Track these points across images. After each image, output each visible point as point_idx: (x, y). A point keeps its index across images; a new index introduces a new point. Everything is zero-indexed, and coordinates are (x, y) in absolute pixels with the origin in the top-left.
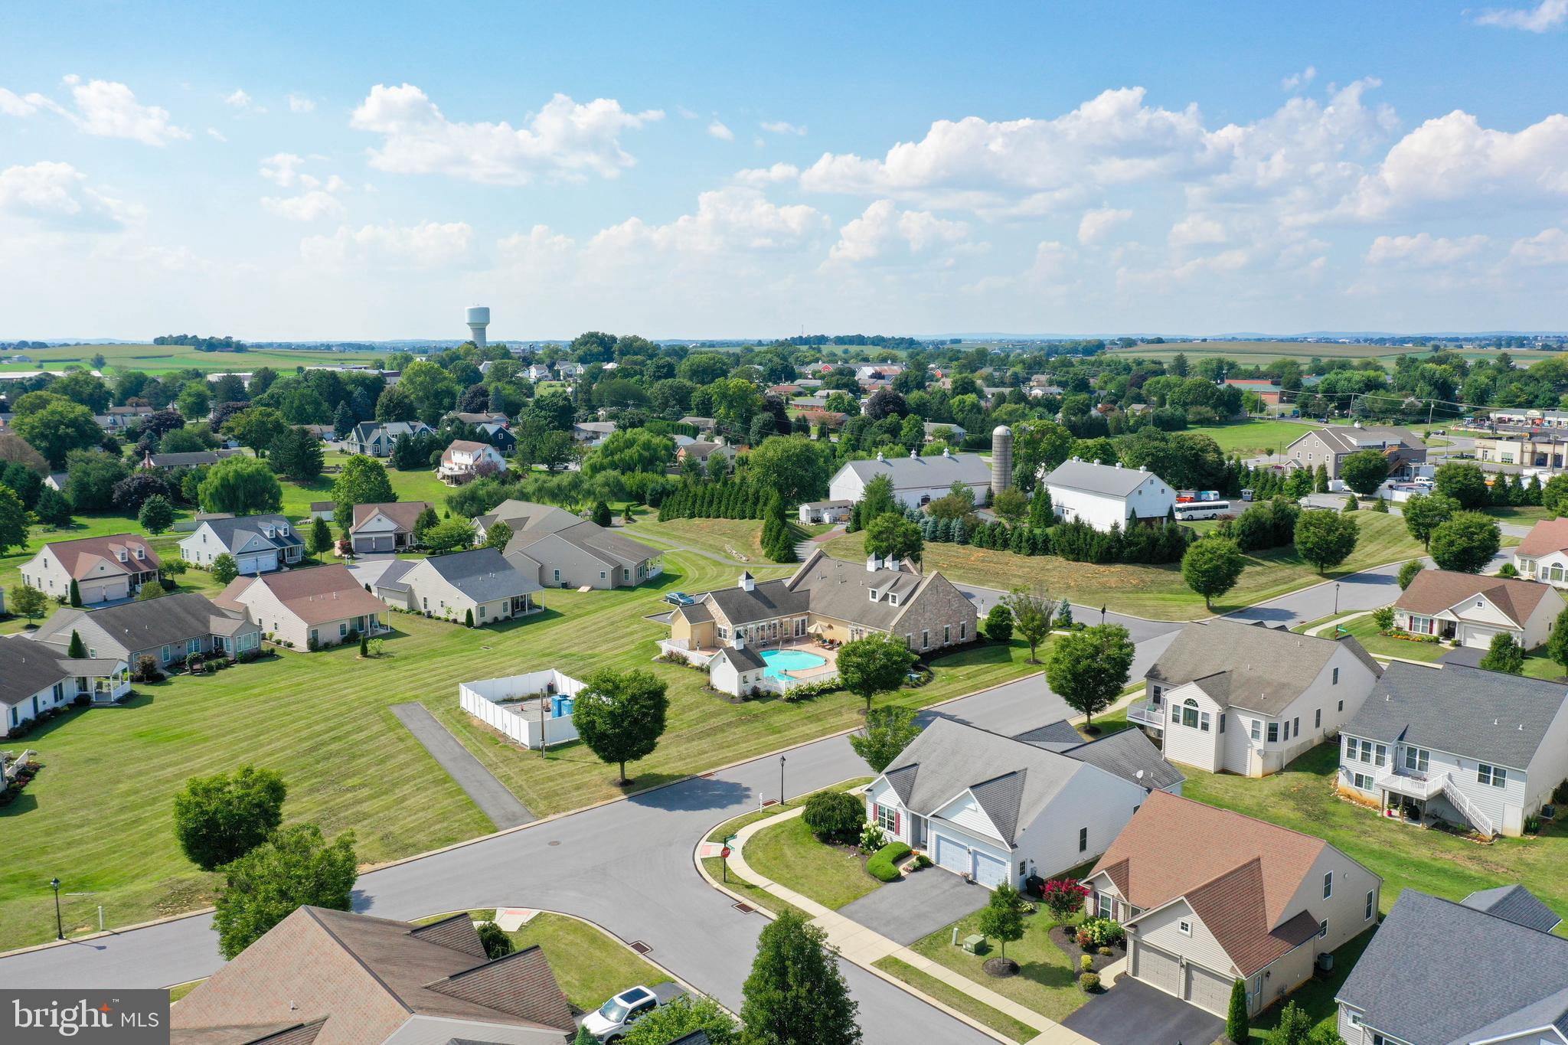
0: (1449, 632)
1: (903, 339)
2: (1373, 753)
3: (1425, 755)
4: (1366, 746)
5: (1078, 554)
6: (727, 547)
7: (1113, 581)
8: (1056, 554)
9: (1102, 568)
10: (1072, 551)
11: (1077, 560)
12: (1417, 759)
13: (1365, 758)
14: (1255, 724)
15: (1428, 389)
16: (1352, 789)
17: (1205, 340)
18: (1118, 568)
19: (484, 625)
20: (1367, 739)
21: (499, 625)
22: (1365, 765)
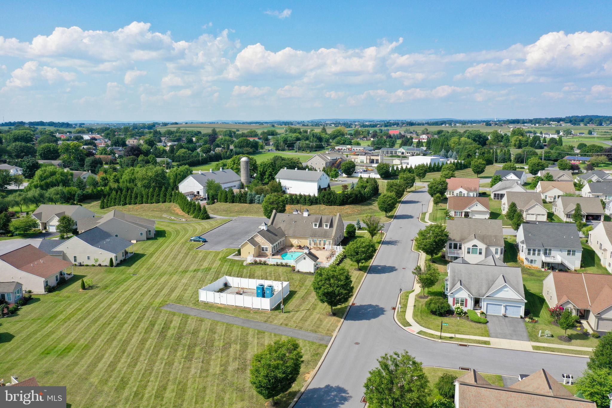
0: (467, 215)
1: (63, 123)
2: (537, 252)
3: (550, 250)
4: (534, 250)
5: (331, 203)
6: (163, 216)
7: (349, 211)
8: (320, 204)
9: (342, 207)
10: (329, 202)
11: (331, 205)
12: (548, 252)
13: (534, 254)
14: (497, 250)
15: (315, 139)
16: (530, 265)
17: (187, 123)
18: (347, 206)
19: (118, 265)
20: (534, 248)
21: (122, 263)
22: (534, 256)
